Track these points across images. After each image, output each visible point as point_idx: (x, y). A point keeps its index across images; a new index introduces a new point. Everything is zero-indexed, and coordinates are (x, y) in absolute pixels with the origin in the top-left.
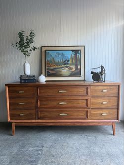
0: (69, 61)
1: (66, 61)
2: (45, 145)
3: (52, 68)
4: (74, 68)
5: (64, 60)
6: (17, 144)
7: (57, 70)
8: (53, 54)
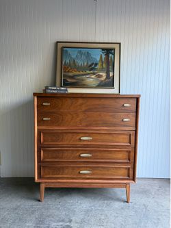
0: (96, 65)
1: (92, 64)
2: (73, 219)
3: (71, 74)
4: (104, 75)
5: (90, 63)
6: (32, 216)
7: (79, 77)
8: (73, 53)
